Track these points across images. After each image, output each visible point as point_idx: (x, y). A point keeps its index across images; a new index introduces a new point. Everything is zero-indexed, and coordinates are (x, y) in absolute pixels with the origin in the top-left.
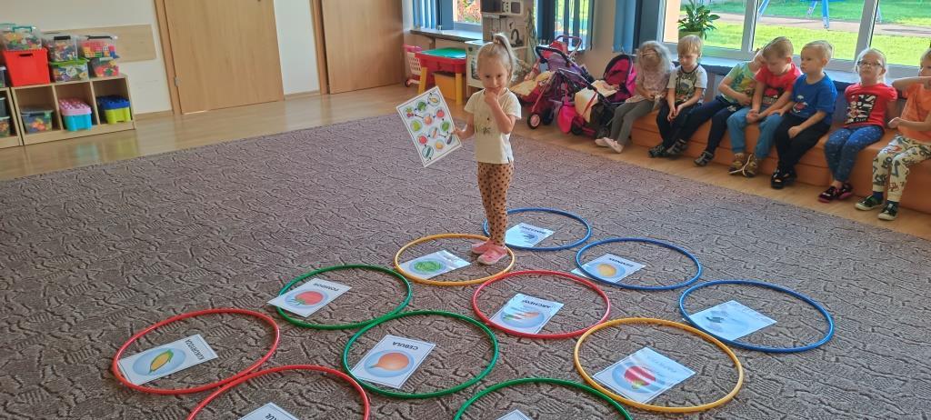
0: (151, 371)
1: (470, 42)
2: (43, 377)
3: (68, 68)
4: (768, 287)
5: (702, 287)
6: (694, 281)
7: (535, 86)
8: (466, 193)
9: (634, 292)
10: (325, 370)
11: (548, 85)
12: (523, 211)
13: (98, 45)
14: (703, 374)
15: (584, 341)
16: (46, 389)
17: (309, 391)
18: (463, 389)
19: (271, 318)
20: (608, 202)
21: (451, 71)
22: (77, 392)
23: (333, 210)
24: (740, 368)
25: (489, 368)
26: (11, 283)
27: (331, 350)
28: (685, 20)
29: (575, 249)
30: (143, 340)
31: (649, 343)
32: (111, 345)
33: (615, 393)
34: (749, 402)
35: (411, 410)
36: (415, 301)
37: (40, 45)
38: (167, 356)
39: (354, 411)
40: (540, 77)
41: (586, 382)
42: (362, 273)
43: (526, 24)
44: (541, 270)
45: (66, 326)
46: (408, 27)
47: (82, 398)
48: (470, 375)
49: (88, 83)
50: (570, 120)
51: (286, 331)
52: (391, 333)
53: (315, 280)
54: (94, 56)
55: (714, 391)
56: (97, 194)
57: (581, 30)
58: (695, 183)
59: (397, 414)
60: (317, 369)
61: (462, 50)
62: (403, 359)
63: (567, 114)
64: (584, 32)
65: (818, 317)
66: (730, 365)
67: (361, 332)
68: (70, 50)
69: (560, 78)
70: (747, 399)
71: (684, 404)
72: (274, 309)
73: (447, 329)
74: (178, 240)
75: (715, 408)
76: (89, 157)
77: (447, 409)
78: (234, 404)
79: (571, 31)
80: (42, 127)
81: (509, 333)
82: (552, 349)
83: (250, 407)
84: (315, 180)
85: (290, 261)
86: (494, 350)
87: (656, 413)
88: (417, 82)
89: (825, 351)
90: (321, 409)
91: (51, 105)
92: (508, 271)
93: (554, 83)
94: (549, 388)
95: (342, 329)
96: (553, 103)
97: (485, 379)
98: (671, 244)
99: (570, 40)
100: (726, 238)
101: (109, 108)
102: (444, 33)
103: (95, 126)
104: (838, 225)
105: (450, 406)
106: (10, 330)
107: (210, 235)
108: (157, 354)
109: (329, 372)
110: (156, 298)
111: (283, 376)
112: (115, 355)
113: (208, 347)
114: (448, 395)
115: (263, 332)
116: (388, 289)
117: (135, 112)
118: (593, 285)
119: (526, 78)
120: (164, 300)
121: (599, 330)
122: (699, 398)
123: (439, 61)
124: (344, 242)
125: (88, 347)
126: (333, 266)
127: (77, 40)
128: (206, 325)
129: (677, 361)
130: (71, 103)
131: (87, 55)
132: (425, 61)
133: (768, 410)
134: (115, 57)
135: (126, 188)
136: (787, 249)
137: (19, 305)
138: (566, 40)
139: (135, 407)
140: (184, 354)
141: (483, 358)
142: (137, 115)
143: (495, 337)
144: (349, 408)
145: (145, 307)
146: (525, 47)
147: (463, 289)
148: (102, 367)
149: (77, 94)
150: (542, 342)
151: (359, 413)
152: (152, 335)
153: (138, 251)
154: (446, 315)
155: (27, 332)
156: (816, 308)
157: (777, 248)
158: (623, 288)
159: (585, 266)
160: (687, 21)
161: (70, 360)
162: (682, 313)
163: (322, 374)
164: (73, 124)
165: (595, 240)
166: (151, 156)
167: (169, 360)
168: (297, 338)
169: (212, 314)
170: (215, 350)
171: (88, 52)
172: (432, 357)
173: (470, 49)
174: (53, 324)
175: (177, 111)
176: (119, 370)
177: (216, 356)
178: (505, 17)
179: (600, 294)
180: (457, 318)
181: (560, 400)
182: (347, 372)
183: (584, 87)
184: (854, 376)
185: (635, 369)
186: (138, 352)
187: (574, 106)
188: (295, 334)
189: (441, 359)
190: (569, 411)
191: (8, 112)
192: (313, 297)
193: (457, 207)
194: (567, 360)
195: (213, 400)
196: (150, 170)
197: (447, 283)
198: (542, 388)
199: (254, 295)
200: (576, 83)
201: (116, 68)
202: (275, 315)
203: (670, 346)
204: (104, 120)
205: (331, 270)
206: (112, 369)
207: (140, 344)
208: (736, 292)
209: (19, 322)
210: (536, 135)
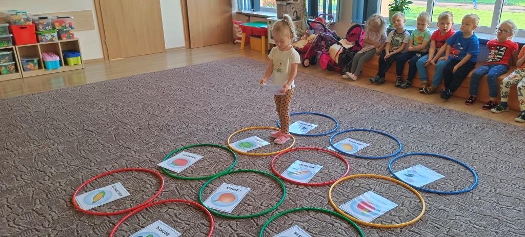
0: (93, 202)
1: (270, 18)
2: (35, 206)
3: (46, 35)
4: (440, 157)
5: (402, 157)
6: (398, 153)
7: (307, 43)
8: (268, 104)
9: (363, 160)
10: (189, 202)
11: (314, 42)
12: (300, 114)
13: (63, 22)
14: (402, 206)
15: (334, 187)
16: (37, 212)
17: (180, 214)
18: (266, 214)
19: (159, 174)
20: (348, 108)
21: (259, 34)
22: (53, 214)
23: (194, 113)
24: (424, 203)
25: (280, 202)
26: (17, 154)
27: (192, 191)
28: (393, 4)
29: (329, 135)
30: (89, 185)
31: (371, 189)
32: (71, 188)
33: (352, 216)
34: (429, 222)
35: (237, 225)
36: (239, 164)
37: (31, 22)
38: (102, 194)
39: (205, 225)
40: (309, 38)
41: (336, 210)
42: (209, 149)
43: (302, 8)
44: (310, 147)
45: (47, 178)
46: (235, 10)
47: (56, 217)
48: (270, 206)
49: (58, 43)
50: (326, 62)
51: (167, 181)
52: (225, 182)
53: (183, 153)
54: (61, 28)
55: (408, 215)
56: (63, 105)
57: (333, 11)
58: (399, 97)
59: (229, 227)
60: (185, 202)
61: (265, 23)
62: (233, 197)
63: (325, 58)
64: (334, 12)
65: (468, 174)
66: (418, 201)
67: (209, 181)
68: (48, 25)
69: (321, 38)
70: (427, 220)
71: (391, 223)
72: (161, 168)
73: (257, 180)
74: (108, 130)
75: (409, 225)
76: (58, 84)
77: (257, 224)
78: (139, 221)
79: (327, 12)
80: (33, 68)
81: (292, 183)
82: (316, 191)
83: (148, 223)
84: (183, 97)
85: (169, 142)
86: (283, 192)
87: (375, 228)
88: (240, 41)
89: (472, 193)
90: (187, 224)
91: (37, 55)
92: (291, 148)
93: (317, 41)
94: (314, 213)
95: (199, 180)
96: (317, 52)
97: (278, 208)
98: (384, 132)
99: (327, 16)
100: (415, 129)
101: (69, 57)
102: (255, 13)
103: (61, 67)
104: (481, 121)
105: (259, 223)
106: (17, 180)
107: (125, 127)
108: (97, 193)
109: (191, 203)
110: (96, 162)
111: (166, 206)
112: (74, 194)
113: (124, 188)
114: (258, 216)
115: (155, 181)
116: (224, 158)
117: (84, 59)
118: (340, 156)
119: (301, 38)
120: (100, 164)
121: (343, 181)
122: (400, 219)
123: (252, 29)
124: (199, 131)
125: (59, 189)
126: (194, 145)
127: (52, 19)
128: (123, 177)
129: (388, 199)
130: (48, 54)
131: (57, 28)
132: (244, 29)
133: (439, 226)
134: (72, 28)
135: (79, 101)
136: (451, 135)
137: (21, 166)
138: (324, 17)
139: (85, 222)
140: (112, 193)
141: (277, 196)
142: (84, 61)
143: (284, 184)
144: (202, 224)
145: (89, 167)
146: (301, 21)
147: (266, 158)
148: (67, 200)
149: (52, 49)
150: (311, 188)
151: (208, 226)
152: (94, 183)
153: (86, 136)
154: (256, 172)
155: (26, 181)
156: (468, 168)
157: (445, 135)
158: (357, 157)
159: (335, 145)
160: (394, 5)
161: (49, 196)
162: (390, 172)
163: (188, 205)
164: (50, 66)
165: (341, 130)
166: (92, 84)
167: (103, 196)
168: (173, 185)
169: (127, 171)
170: (128, 191)
171: (57, 26)
172: (249, 196)
173: (270, 22)
174: (40, 176)
175: (106, 58)
176: (76, 202)
177: (129, 194)
178: (290, 3)
179: (343, 161)
180: (262, 174)
181: (320, 220)
182: (201, 204)
183: (335, 43)
184: (489, 208)
185: (363, 203)
186: (86, 192)
187: (329, 54)
188: (172, 182)
189: (253, 196)
190: (326, 226)
191: (14, 59)
192: (183, 162)
193: (262, 112)
194: (324, 198)
195: (127, 218)
196: (92, 92)
197: (257, 154)
198: (310, 213)
199: (150, 161)
200: (330, 41)
201: (72, 34)
202: (161, 171)
203: (383, 190)
204: (66, 63)
205: (192, 147)
206: (72, 201)
207: (87, 187)
208: (421, 160)
209: (21, 175)
210: (307, 71)
